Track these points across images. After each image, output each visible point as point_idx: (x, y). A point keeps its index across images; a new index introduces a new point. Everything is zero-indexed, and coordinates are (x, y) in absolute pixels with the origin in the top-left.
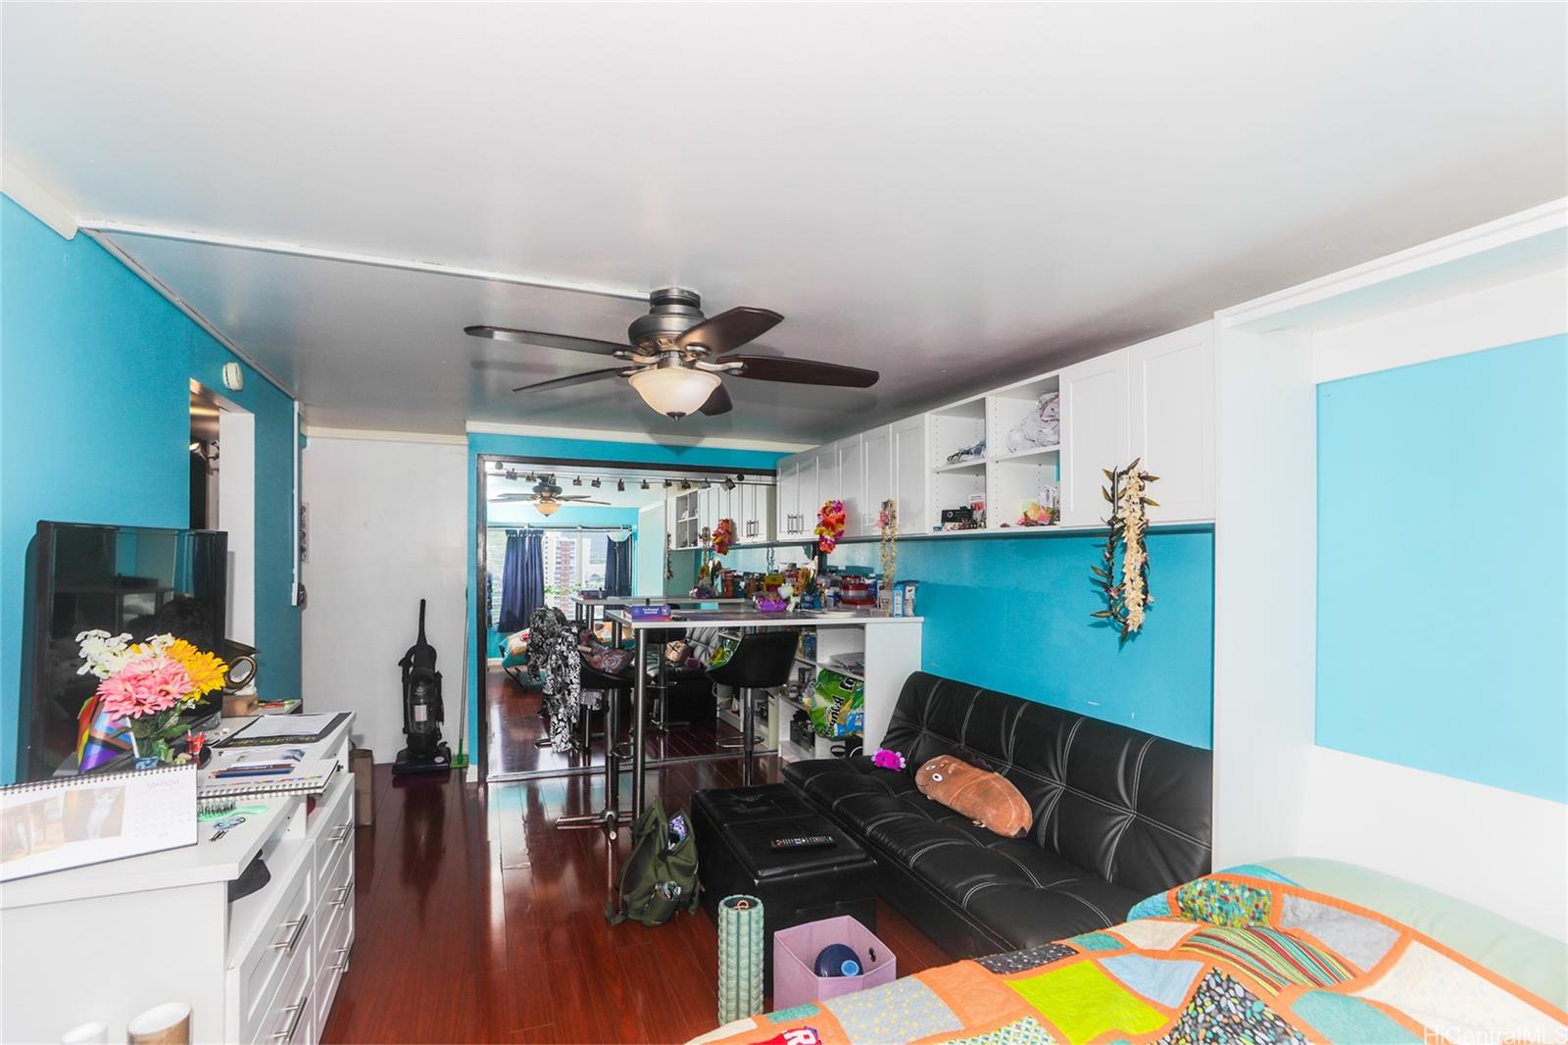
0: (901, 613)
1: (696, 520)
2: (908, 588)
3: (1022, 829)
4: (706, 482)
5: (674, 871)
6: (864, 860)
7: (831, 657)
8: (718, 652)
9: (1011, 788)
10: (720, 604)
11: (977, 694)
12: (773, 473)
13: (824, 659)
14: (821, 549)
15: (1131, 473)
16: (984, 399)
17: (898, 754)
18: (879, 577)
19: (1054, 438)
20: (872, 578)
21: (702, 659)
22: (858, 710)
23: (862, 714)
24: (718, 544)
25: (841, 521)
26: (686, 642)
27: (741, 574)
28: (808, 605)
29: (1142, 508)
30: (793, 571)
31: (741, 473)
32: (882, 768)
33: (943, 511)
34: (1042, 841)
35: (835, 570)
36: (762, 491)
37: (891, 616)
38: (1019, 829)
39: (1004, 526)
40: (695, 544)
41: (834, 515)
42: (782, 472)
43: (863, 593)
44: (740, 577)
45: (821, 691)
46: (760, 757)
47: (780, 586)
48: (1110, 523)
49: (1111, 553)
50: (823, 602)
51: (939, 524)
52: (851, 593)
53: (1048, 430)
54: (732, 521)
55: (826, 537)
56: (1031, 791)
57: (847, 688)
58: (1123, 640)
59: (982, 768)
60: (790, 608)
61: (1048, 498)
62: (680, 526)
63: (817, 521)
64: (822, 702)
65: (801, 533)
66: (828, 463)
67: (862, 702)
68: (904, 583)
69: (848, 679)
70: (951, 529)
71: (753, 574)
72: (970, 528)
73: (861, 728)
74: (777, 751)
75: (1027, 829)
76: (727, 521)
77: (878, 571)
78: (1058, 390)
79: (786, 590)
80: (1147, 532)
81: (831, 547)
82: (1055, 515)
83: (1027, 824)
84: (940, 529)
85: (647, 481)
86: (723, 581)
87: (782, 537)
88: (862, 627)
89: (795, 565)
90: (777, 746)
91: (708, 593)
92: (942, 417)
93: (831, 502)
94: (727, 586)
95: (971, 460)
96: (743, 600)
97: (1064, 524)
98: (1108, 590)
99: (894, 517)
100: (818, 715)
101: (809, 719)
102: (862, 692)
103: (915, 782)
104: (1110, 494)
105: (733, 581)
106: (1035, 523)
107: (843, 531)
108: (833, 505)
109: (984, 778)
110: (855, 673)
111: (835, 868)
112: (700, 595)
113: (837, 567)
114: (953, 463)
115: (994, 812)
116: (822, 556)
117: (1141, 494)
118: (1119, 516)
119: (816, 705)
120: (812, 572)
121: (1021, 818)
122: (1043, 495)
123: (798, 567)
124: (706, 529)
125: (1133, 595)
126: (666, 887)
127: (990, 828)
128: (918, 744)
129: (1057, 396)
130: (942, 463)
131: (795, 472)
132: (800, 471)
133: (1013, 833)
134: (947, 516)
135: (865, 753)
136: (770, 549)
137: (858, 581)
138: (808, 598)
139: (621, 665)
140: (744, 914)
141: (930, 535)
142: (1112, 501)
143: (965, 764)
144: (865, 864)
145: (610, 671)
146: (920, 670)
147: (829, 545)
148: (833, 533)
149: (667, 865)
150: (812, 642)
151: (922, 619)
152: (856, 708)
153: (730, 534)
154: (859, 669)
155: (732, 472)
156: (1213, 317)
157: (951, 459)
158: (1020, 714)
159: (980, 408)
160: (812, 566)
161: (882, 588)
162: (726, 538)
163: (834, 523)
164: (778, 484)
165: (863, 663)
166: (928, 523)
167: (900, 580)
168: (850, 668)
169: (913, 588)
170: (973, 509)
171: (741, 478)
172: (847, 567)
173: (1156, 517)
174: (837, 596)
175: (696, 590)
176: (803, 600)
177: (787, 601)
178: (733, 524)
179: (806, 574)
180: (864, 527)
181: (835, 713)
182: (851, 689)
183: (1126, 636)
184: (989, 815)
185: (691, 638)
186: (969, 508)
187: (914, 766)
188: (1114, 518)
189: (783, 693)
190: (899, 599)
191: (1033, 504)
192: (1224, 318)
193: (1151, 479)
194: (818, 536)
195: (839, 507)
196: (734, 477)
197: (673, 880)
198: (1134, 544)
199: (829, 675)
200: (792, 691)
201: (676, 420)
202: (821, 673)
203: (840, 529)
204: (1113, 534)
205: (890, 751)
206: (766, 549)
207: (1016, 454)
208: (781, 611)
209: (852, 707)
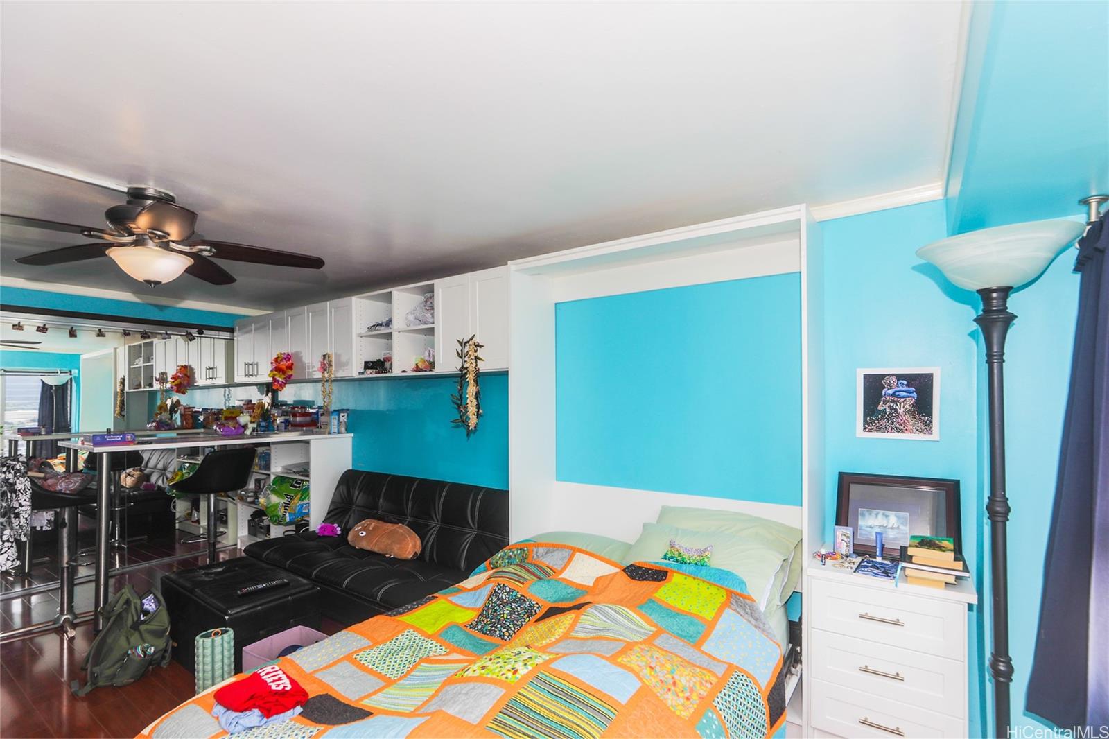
0: (336, 431)
1: (152, 365)
2: (342, 414)
3: (416, 553)
4: (167, 334)
5: (146, 636)
6: (311, 589)
7: (283, 467)
8: (177, 475)
9: (409, 531)
10: (178, 434)
11: (389, 479)
12: (232, 330)
13: (277, 468)
14: (274, 387)
15: (471, 342)
16: (391, 292)
17: (336, 525)
18: (320, 407)
19: (431, 320)
20: (314, 408)
21: (160, 483)
22: (305, 502)
23: (308, 503)
24: (175, 385)
25: (290, 367)
26: (141, 470)
27: (200, 410)
28: (263, 429)
29: (476, 362)
30: (249, 405)
31: (201, 329)
32: (324, 536)
33: (365, 362)
34: (427, 558)
35: (284, 404)
36: (221, 345)
37: (329, 433)
38: (413, 553)
39: (404, 371)
40: (151, 385)
41: (284, 364)
42: (239, 330)
43: (308, 419)
44: (198, 412)
45: (274, 491)
46: (221, 551)
47: (239, 415)
48: (460, 370)
49: (461, 387)
50: (276, 427)
51: (362, 370)
52: (298, 419)
53: (428, 315)
54: (190, 366)
55: (278, 379)
56: (420, 530)
57: (296, 487)
58: (468, 435)
59: (391, 522)
60: (248, 432)
61: (429, 355)
62: (133, 372)
63: (270, 367)
64: (275, 499)
65: (256, 376)
66: (279, 325)
67: (308, 495)
68: (339, 411)
69: (296, 481)
70: (370, 374)
71: (212, 409)
72: (382, 373)
73: (308, 514)
74: (236, 545)
75: (419, 553)
76: (185, 367)
77: (320, 402)
78: (433, 292)
79: (244, 419)
80: (479, 376)
81: (282, 386)
82: (432, 365)
83: (418, 550)
84: (363, 373)
85: (102, 330)
86: (181, 415)
87: (237, 380)
88: (307, 442)
89: (251, 401)
90: (237, 541)
91: (168, 425)
92: (364, 301)
93: (281, 354)
94: (186, 419)
95: (383, 330)
96: (202, 430)
97: (438, 370)
98: (459, 407)
99: (330, 365)
100: (273, 509)
101: (266, 515)
102: (308, 489)
103: (347, 541)
104: (460, 353)
105: (192, 416)
106: (422, 370)
107: (292, 375)
108: (283, 356)
109: (393, 528)
110: (302, 476)
111: (290, 597)
112: (158, 428)
113: (286, 401)
114: (371, 331)
115: (398, 546)
116: (275, 393)
117: (476, 354)
118: (465, 366)
119: (270, 503)
120: (267, 405)
121: (414, 546)
122: (427, 353)
123: (253, 402)
124: (163, 374)
125: (472, 409)
126: (139, 649)
127: (396, 557)
128: (349, 517)
129: (433, 296)
130: (364, 331)
131: (251, 331)
132: (255, 330)
133: (410, 557)
134: (368, 365)
135: (311, 530)
136: (227, 389)
137: (304, 410)
138: (263, 424)
139: (80, 486)
140: (218, 639)
141: (356, 377)
142: (461, 358)
143: (380, 522)
144: (313, 591)
145: (68, 492)
146: (351, 468)
147: (281, 385)
148: (283, 376)
149: (140, 632)
150: (267, 459)
151: (352, 435)
152: (303, 500)
153: (188, 377)
154: (305, 471)
155: (193, 328)
156: (507, 264)
157: (370, 329)
158: (415, 486)
159: (388, 298)
160: (267, 400)
161: (323, 415)
162: (185, 379)
163: (285, 369)
164: (235, 338)
165: (309, 468)
166: (355, 370)
167: (337, 409)
168: (297, 473)
169: (346, 414)
170: (385, 361)
171: (201, 332)
172: (294, 401)
173: (483, 367)
174: (287, 422)
175: (154, 424)
176: (259, 425)
177: (245, 427)
178: (192, 369)
179: (261, 406)
180: (308, 372)
181: (286, 507)
182: (299, 487)
183: (469, 432)
184: (396, 549)
185: (146, 466)
186: (382, 360)
187: (346, 531)
188: (463, 367)
189: (242, 499)
190: (335, 422)
191: (421, 359)
192: (512, 265)
193: (481, 346)
194: (271, 379)
195: (288, 358)
196: (194, 332)
197: (145, 643)
198: (472, 382)
199: (281, 479)
200: (249, 497)
201: (152, 286)
202: (274, 479)
203: (290, 373)
204: (461, 376)
205: (330, 525)
206: (223, 389)
207: (410, 328)
208: (240, 434)
209: (301, 499)
